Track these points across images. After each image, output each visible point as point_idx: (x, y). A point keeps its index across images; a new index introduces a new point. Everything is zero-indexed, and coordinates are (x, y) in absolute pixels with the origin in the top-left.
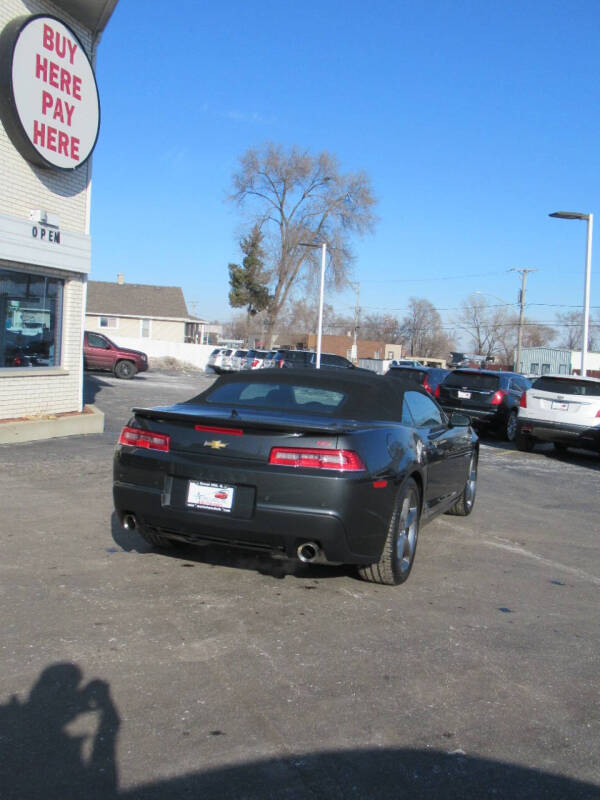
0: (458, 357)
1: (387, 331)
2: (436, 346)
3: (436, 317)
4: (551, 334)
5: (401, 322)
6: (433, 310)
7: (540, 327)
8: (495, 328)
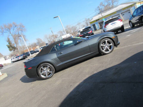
0: (47, 44)
1: (35, 45)
2: (43, 44)
3: (41, 40)
4: (57, 35)
5: (36, 43)
6: (40, 39)
7: (56, 35)
8: (50, 38)
